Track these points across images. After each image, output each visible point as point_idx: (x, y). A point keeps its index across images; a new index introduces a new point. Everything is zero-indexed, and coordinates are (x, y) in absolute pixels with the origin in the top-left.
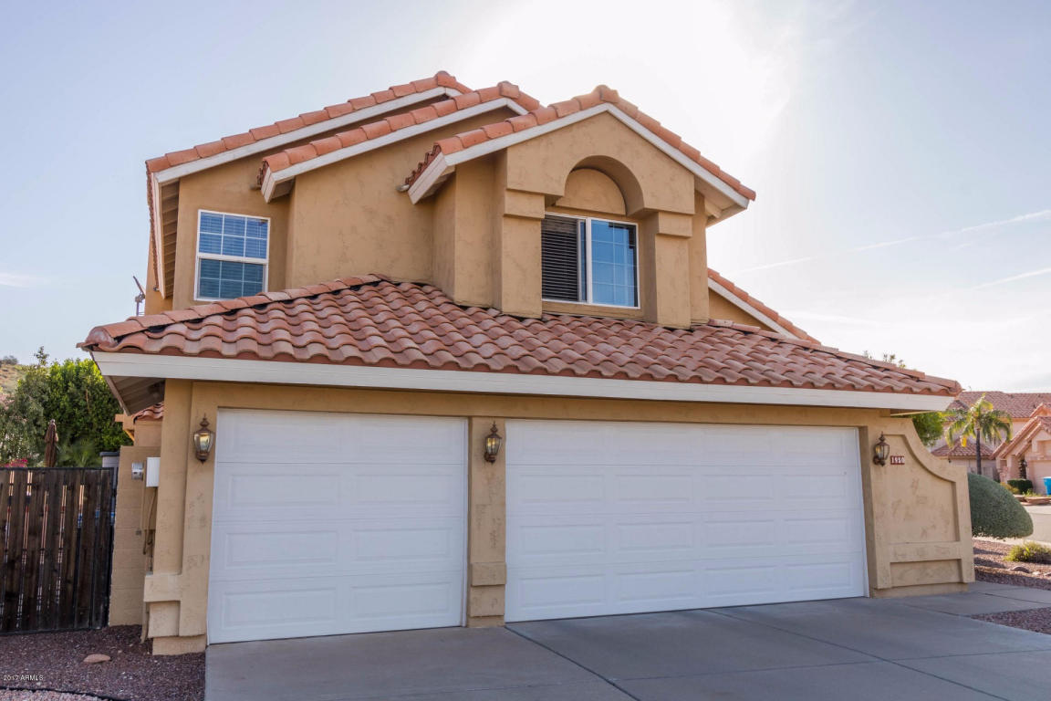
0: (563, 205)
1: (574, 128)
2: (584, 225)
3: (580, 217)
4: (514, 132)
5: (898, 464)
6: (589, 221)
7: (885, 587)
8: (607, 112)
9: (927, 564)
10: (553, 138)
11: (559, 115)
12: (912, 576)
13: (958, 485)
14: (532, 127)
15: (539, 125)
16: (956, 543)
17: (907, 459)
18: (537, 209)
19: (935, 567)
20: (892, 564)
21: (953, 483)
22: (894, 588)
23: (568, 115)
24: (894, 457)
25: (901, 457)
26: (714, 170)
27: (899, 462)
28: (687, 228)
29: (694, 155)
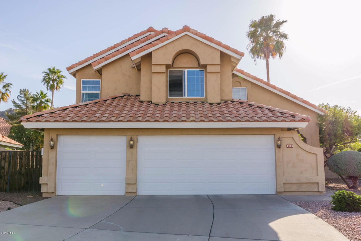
0: (175, 66)
1: (175, 42)
2: (184, 72)
3: (183, 69)
4: (153, 46)
5: (290, 147)
6: (186, 70)
7: (281, 191)
8: (186, 34)
9: (302, 184)
10: (168, 46)
11: (168, 38)
12: (294, 188)
13: (318, 155)
14: (159, 44)
15: (162, 43)
16: (317, 177)
17: (294, 146)
18: (163, 69)
19: (306, 185)
20: (284, 183)
21: (316, 154)
22: (284, 192)
23: (172, 38)
24: (288, 145)
25: (291, 145)
26: (228, 48)
27: (291, 147)
28: (218, 69)
29: (219, 44)
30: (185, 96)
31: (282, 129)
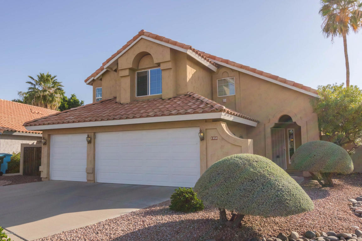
0: (140, 68)
2: (148, 72)
3: (146, 70)
4: (118, 54)
6: (149, 70)
8: (142, 38)
11: (128, 45)
13: (242, 147)
14: (122, 51)
15: (124, 50)
17: (219, 138)
18: (127, 73)
23: (131, 44)
24: (213, 137)
25: (216, 137)
26: (175, 43)
27: (215, 139)
28: (169, 65)
29: (168, 41)
30: (148, 94)
31: (206, 121)
